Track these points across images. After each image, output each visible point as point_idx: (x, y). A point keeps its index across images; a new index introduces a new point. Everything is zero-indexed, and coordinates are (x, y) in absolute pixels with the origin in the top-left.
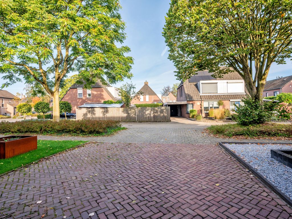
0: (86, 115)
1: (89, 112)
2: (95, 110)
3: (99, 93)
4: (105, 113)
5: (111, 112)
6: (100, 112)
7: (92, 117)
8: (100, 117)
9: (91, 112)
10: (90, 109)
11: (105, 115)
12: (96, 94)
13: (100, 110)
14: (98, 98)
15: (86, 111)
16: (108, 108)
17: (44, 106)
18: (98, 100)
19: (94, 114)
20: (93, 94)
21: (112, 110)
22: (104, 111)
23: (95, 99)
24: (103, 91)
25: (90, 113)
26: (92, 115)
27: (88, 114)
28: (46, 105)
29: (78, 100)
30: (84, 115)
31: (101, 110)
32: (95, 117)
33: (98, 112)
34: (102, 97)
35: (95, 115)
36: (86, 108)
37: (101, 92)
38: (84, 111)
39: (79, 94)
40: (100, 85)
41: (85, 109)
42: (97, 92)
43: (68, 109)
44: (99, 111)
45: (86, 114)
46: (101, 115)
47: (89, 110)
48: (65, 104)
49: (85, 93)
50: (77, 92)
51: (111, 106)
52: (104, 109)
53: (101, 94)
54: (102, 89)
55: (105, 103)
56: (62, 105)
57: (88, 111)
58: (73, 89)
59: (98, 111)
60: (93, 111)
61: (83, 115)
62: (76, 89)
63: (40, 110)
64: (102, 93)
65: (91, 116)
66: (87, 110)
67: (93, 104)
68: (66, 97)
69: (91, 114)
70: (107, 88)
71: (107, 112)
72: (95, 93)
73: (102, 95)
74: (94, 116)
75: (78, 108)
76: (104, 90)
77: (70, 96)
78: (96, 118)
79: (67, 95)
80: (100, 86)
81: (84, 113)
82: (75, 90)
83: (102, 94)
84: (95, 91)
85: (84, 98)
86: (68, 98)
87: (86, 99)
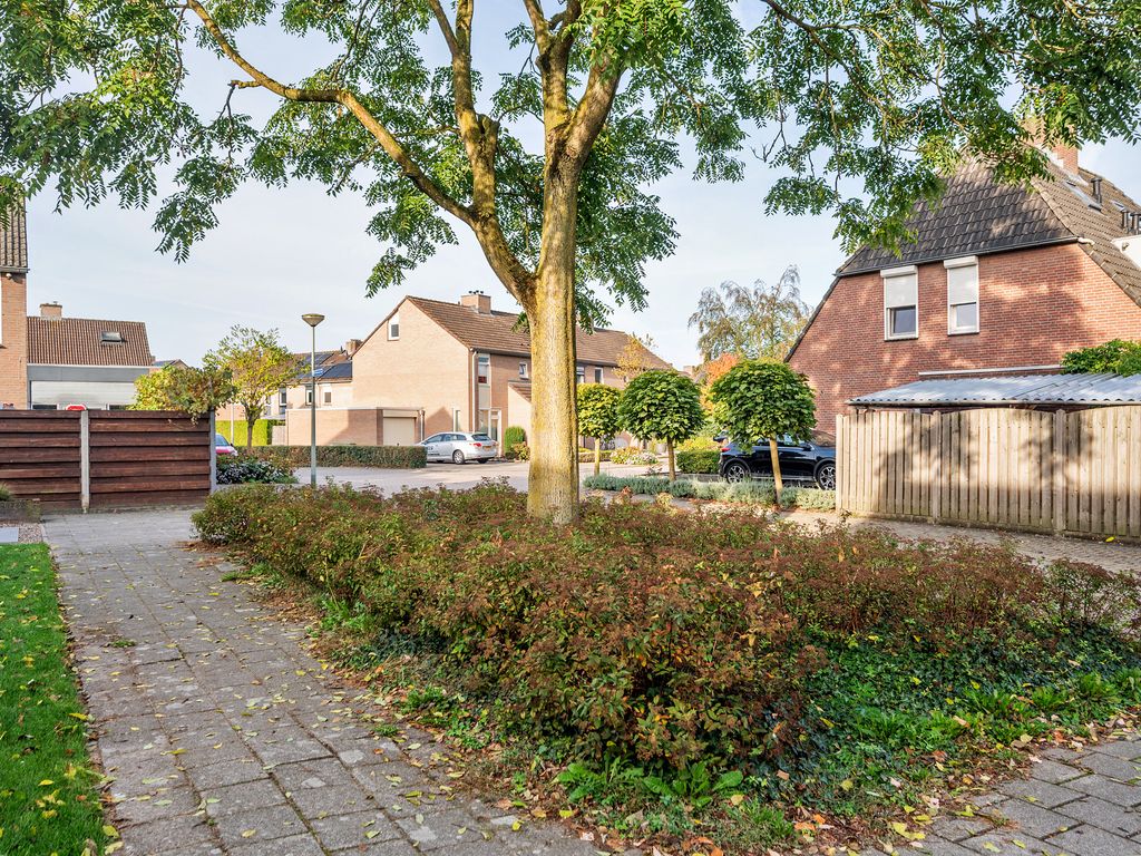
0: (900, 469)
1: (926, 440)
2: (974, 431)
3: (1043, 289)
4: (1059, 457)
5: (1122, 449)
6: (1015, 444)
7: (945, 481)
8: (1014, 486)
9: (936, 438)
10: (935, 418)
11: (1059, 480)
12: (1018, 304)
13: (1015, 425)
14: (1036, 335)
15: (900, 435)
16: (1085, 415)
17: (665, 399)
18: (1036, 351)
19: (966, 461)
20: (998, 302)
21: (1122, 426)
22: (1046, 434)
23: (1009, 345)
24: (1074, 274)
25: (935, 451)
26: (947, 470)
27: (916, 459)
28: (674, 394)
29: (887, 358)
30: (886, 464)
31: (1025, 429)
32: (973, 483)
33: (993, 447)
34: (1067, 320)
35: (974, 469)
36: (902, 406)
37: (1061, 283)
38: (890, 430)
39: (895, 310)
40: (1052, 223)
41: (892, 413)
42: (1024, 285)
43: (787, 416)
44: (1004, 440)
45: (900, 460)
46: (1022, 474)
47: (926, 424)
48: (766, 382)
49: (934, 302)
50: (882, 300)
51: (1125, 387)
52: (1052, 421)
53: (1059, 294)
54: (1073, 258)
55: (1080, 365)
56: (743, 387)
57: (916, 438)
58: (856, 280)
59: (994, 434)
60: (955, 436)
61: (877, 463)
62: (876, 278)
63: (646, 423)
64: (1066, 288)
65: (940, 473)
66: (908, 429)
67: (976, 380)
68: (816, 339)
69: (941, 455)
70: (1118, 243)
71: (1076, 444)
72: (1010, 293)
73: (1072, 305)
74: (961, 478)
75: (852, 410)
76: (1086, 263)
77: (836, 334)
78: (977, 494)
79: (819, 324)
80: (1056, 231)
81: (891, 450)
82: (869, 283)
83: (1066, 296)
84: (1006, 275)
85: (927, 340)
86: (824, 348)
87: (945, 346)
